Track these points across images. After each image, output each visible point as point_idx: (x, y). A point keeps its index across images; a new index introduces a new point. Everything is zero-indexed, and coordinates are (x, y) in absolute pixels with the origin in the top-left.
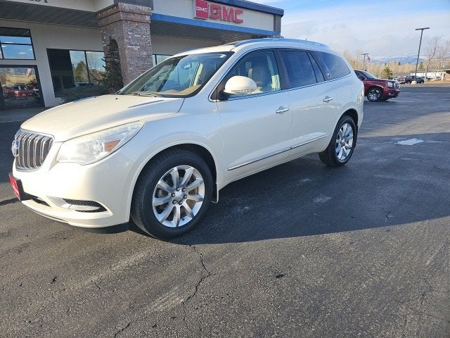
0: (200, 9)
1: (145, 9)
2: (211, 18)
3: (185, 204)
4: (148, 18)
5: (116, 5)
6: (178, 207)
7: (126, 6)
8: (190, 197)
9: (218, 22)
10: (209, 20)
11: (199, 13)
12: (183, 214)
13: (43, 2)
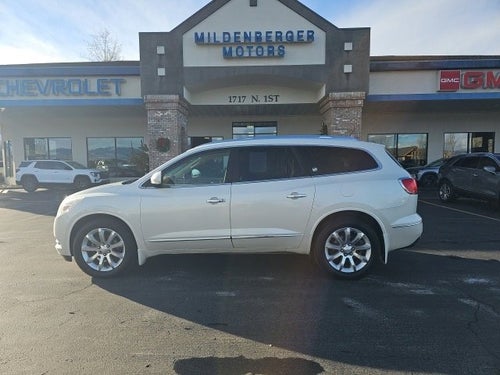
0: (447, 80)
1: (358, 94)
2: (465, 88)
3: (108, 256)
4: (360, 102)
5: (327, 95)
6: (102, 256)
7: (337, 95)
8: (113, 253)
9: (479, 91)
10: (461, 91)
12: (106, 264)
13: (274, 102)
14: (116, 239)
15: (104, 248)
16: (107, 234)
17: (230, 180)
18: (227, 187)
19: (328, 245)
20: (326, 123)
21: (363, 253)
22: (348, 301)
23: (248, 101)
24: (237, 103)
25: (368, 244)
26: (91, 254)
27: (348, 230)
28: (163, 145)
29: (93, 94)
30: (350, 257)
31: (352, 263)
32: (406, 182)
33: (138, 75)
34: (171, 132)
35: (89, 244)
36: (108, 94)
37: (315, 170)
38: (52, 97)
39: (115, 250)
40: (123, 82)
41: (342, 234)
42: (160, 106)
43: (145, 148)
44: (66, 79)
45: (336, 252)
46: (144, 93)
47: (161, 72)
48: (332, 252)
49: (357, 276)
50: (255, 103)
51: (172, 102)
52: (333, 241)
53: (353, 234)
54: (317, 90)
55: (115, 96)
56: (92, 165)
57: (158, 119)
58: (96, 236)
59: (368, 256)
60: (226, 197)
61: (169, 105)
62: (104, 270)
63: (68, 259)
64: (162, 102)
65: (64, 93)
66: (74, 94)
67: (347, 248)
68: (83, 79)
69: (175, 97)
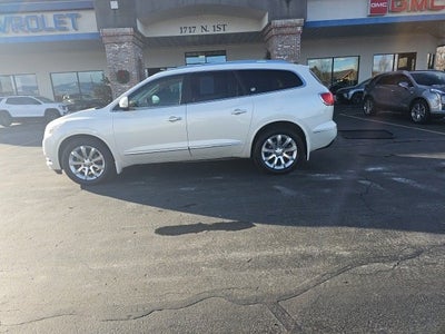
0: (376, 5)
1: (297, 21)
2: (393, 12)
3: (91, 168)
4: (299, 29)
5: (270, 24)
6: (87, 169)
7: (278, 22)
8: (95, 165)
9: (404, 14)
10: (388, 15)
11: (373, 11)
12: (90, 174)
13: (222, 32)
14: (96, 154)
15: (87, 162)
16: (88, 151)
17: (185, 102)
18: (183, 107)
19: (264, 149)
20: (270, 49)
21: (291, 154)
22: (278, 187)
23: (198, 32)
24: (188, 33)
25: (295, 147)
26: (77, 167)
27: (280, 137)
28: (123, 77)
29: (50, 30)
30: (281, 158)
31: (283, 162)
32: (324, 96)
33: (92, 9)
34: (128, 64)
35: (75, 159)
36: (65, 29)
37: (253, 90)
38: (12, 35)
39: (96, 163)
40: (78, 16)
41: (275, 140)
42: (116, 39)
43: (106, 80)
44: (24, 16)
45: (271, 154)
46: (99, 27)
47: (114, 5)
48: (267, 155)
49: (286, 171)
50: (205, 33)
51: (127, 35)
52: (268, 146)
53: (283, 140)
54: (260, 19)
55: (73, 32)
56: (59, 99)
57: (116, 53)
58: (80, 152)
59: (295, 156)
60: (183, 116)
61: (125, 38)
62: (89, 179)
63: (59, 172)
64: (118, 35)
65: (23, 30)
66: (34, 31)
67: (279, 150)
68: (39, 15)
69: (128, 30)
